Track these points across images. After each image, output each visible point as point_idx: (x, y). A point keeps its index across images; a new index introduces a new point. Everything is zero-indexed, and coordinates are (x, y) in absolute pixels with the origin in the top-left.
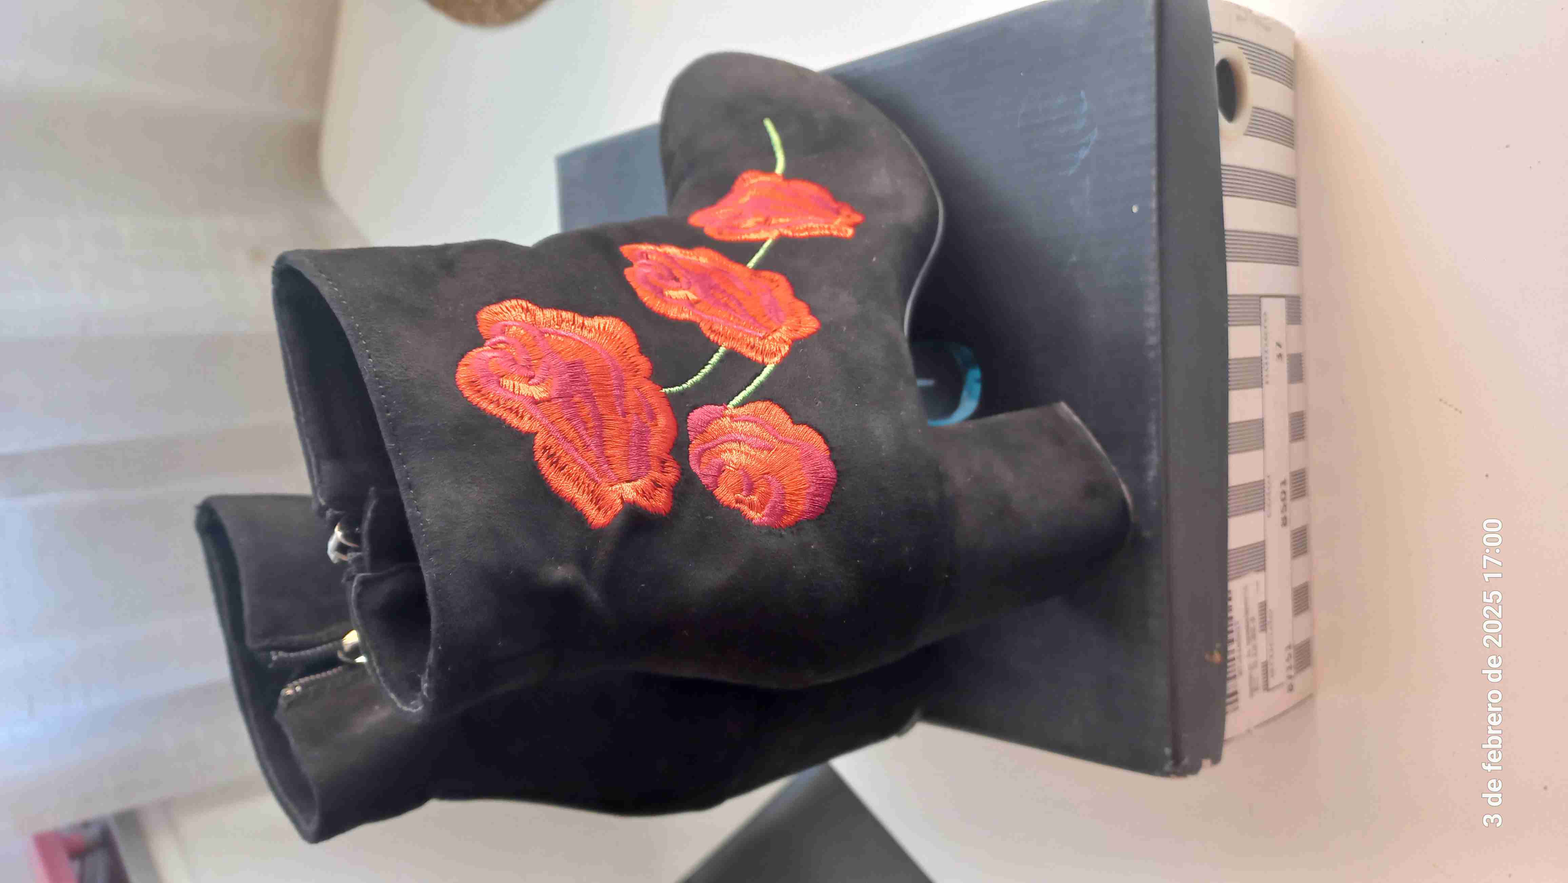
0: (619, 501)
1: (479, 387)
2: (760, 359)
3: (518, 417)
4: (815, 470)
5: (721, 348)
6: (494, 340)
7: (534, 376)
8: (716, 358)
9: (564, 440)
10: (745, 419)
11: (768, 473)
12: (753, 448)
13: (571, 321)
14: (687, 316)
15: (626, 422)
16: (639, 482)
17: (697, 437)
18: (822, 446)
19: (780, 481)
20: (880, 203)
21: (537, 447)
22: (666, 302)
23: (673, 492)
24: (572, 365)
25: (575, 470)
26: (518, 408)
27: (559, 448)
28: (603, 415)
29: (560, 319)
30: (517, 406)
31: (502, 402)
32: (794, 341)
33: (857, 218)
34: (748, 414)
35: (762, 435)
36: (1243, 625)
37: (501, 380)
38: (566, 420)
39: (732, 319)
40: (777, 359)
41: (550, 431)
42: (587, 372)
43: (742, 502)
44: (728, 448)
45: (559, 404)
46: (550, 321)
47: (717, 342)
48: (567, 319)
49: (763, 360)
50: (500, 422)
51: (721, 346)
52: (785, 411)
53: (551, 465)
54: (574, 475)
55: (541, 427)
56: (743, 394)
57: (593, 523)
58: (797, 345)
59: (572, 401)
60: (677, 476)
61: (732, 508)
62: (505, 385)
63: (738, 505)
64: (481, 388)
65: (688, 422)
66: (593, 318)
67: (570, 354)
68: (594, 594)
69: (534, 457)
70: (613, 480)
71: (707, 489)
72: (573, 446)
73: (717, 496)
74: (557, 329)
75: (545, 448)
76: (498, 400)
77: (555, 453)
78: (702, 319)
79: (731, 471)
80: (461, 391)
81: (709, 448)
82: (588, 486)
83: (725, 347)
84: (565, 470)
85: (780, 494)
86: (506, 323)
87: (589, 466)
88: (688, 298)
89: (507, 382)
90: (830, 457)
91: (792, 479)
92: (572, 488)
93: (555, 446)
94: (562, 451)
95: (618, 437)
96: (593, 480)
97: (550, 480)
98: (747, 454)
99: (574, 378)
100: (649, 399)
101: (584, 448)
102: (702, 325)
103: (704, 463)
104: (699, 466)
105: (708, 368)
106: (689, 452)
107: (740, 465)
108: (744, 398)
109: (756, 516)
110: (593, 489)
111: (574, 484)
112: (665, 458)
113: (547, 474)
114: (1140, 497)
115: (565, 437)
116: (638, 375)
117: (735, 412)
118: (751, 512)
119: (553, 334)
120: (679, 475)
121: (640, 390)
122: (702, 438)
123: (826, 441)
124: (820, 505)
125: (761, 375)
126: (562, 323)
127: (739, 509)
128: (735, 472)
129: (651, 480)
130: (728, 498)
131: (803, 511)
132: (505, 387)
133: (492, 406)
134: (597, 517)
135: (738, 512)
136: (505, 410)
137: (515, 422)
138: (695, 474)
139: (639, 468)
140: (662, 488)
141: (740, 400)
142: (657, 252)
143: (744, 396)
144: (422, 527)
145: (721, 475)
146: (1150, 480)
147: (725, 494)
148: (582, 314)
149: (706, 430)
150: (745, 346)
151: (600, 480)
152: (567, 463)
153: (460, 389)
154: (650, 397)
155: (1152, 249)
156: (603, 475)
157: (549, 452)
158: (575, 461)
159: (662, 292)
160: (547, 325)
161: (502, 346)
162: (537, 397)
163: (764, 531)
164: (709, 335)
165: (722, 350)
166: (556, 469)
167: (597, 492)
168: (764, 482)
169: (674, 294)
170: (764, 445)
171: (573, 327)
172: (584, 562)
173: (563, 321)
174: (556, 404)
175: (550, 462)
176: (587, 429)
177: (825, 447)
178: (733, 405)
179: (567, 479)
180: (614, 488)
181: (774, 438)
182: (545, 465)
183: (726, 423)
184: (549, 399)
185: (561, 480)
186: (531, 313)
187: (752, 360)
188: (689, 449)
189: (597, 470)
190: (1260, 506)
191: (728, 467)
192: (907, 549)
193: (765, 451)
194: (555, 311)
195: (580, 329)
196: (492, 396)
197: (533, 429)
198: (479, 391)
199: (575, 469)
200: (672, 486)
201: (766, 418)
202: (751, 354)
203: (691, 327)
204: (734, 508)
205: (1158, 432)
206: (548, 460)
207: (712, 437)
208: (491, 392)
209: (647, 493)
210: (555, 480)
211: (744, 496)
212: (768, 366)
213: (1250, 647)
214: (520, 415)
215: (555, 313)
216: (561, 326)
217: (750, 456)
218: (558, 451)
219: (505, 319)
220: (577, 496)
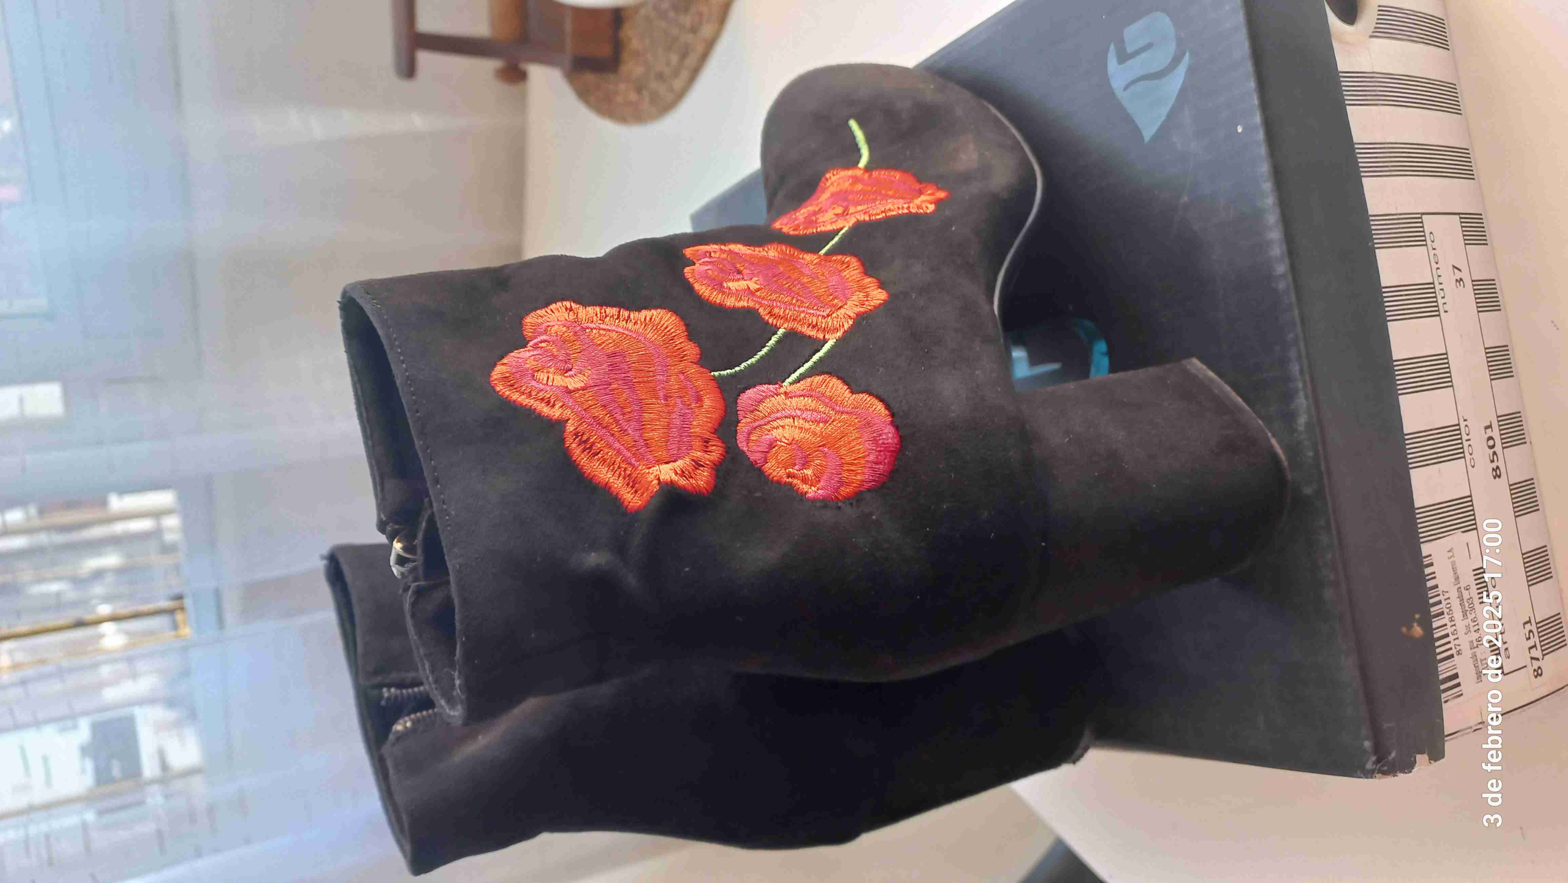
0: (655, 482)
1: (512, 382)
2: (821, 336)
3: (549, 406)
4: (875, 437)
5: (780, 330)
6: (536, 341)
7: (572, 368)
8: (774, 339)
9: (598, 425)
10: (801, 394)
11: (823, 445)
12: (809, 422)
13: (615, 315)
14: (746, 304)
15: (667, 405)
16: (680, 463)
17: (747, 416)
18: (883, 412)
19: (838, 451)
20: (966, 178)
21: (568, 434)
22: (724, 293)
23: (717, 471)
24: (614, 355)
25: (610, 456)
26: (549, 398)
27: (592, 434)
28: (642, 400)
29: (604, 314)
30: (548, 396)
31: (534, 393)
32: (858, 314)
33: (942, 195)
34: (804, 389)
35: (818, 408)
36: (1453, 594)
37: (536, 374)
38: (601, 407)
39: (794, 301)
40: (839, 334)
41: (583, 417)
42: (628, 360)
43: (794, 477)
44: (781, 425)
45: (594, 391)
46: (593, 317)
47: (776, 325)
48: (611, 314)
49: (824, 337)
50: (529, 412)
51: (780, 328)
52: (844, 382)
53: (583, 451)
54: (608, 461)
55: (572, 414)
56: (801, 370)
57: (629, 507)
58: (861, 319)
59: (609, 388)
60: (723, 455)
61: (783, 483)
62: (539, 378)
63: (790, 480)
64: (514, 383)
65: (738, 402)
66: (641, 312)
67: (611, 345)
68: (631, 580)
69: (564, 444)
70: (651, 462)
71: (756, 466)
72: (609, 432)
73: (766, 471)
74: (600, 324)
75: (576, 435)
76: (530, 392)
77: (588, 439)
78: (761, 305)
79: (782, 446)
80: (493, 387)
81: (760, 425)
82: (625, 471)
83: (785, 328)
84: (600, 455)
85: (838, 465)
86: (549, 324)
87: (625, 451)
88: (749, 288)
89: (542, 376)
90: (892, 423)
91: (850, 449)
92: (607, 472)
93: (588, 432)
94: (596, 436)
95: (659, 420)
96: (630, 464)
97: (583, 466)
98: (801, 428)
99: (613, 367)
100: (695, 382)
101: (621, 432)
102: (761, 310)
103: (753, 440)
104: (748, 443)
105: (765, 350)
106: (737, 431)
107: (793, 439)
108: (800, 374)
109: (810, 490)
110: (629, 472)
111: (609, 469)
112: (709, 438)
113: (578, 460)
114: (1293, 451)
115: (599, 423)
116: (685, 360)
117: (789, 389)
118: (804, 485)
119: (595, 329)
120: (723, 453)
121: (685, 374)
122: (753, 416)
123: (888, 407)
124: (882, 473)
125: (821, 351)
126: (606, 318)
127: (791, 484)
128: (787, 446)
129: (693, 460)
130: (778, 473)
131: (862, 481)
132: (539, 379)
133: (523, 397)
134: (632, 499)
135: (789, 487)
136: (536, 401)
137: (546, 410)
138: (743, 452)
139: (679, 449)
140: (703, 466)
141: (797, 377)
142: (721, 249)
143: (801, 372)
144: (448, 520)
145: (771, 451)
146: (1301, 428)
147: (774, 469)
148: (627, 309)
149: (757, 408)
150: (806, 327)
151: (637, 464)
152: (602, 448)
153: (492, 385)
154: (695, 380)
155: (1264, 168)
156: (640, 458)
157: (582, 438)
158: (610, 446)
159: (721, 286)
160: (590, 321)
161: (543, 345)
162: (570, 387)
163: (818, 504)
164: (768, 319)
165: (781, 332)
166: (589, 454)
167: (634, 475)
168: (820, 455)
169: (733, 285)
170: (820, 418)
171: (617, 321)
172: (620, 548)
173: (606, 316)
174: (592, 392)
175: (582, 448)
176: (624, 414)
177: (887, 412)
178: (789, 382)
179: (601, 464)
180: (651, 470)
181: (830, 410)
182: (576, 451)
183: (780, 401)
184: (585, 388)
185: (595, 465)
186: (574, 312)
187: (813, 338)
188: (738, 428)
189: (634, 454)
190: (1458, 453)
191: (778, 443)
192: (986, 514)
193: (821, 424)
194: (598, 307)
195: (624, 322)
196: (524, 388)
197: (563, 417)
198: (511, 386)
199: (610, 454)
200: (715, 465)
201: (822, 392)
202: (812, 333)
203: (750, 313)
204: (785, 483)
205: (1301, 372)
206: (580, 446)
207: (764, 414)
208: (524, 385)
209: (687, 473)
210: (587, 465)
211: (797, 470)
212: (829, 341)
213: (1468, 621)
214: (551, 405)
215: (598, 309)
216: (604, 321)
217: (805, 430)
218: (591, 437)
219: (549, 320)
220: (611, 481)
